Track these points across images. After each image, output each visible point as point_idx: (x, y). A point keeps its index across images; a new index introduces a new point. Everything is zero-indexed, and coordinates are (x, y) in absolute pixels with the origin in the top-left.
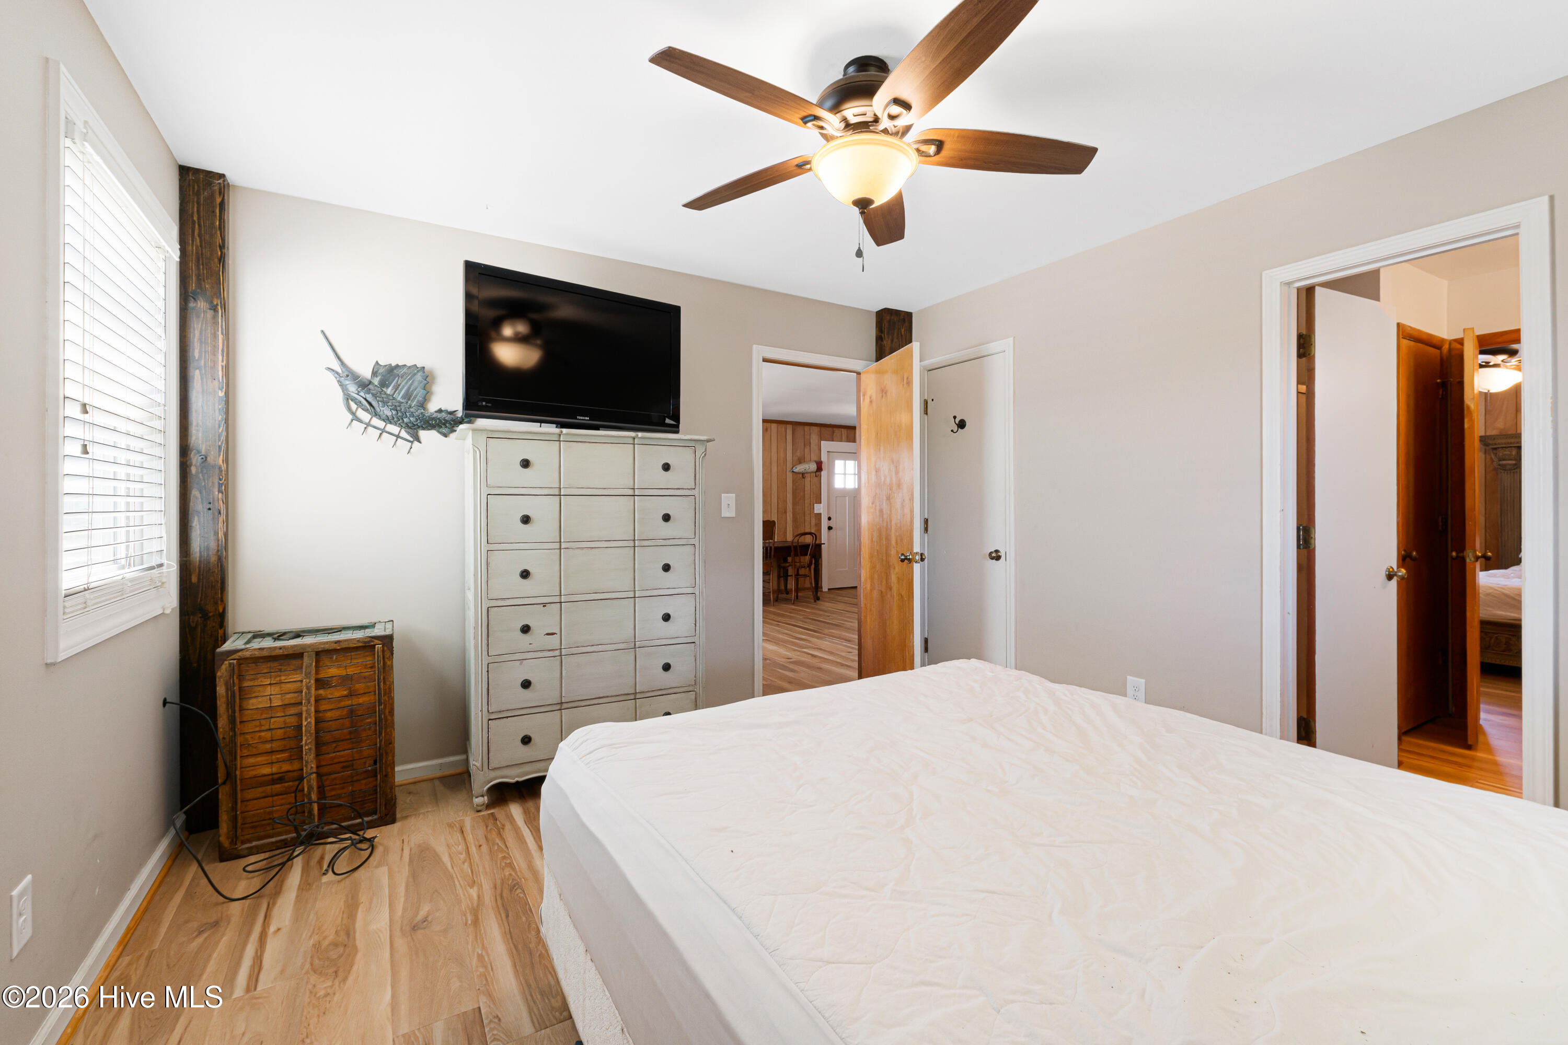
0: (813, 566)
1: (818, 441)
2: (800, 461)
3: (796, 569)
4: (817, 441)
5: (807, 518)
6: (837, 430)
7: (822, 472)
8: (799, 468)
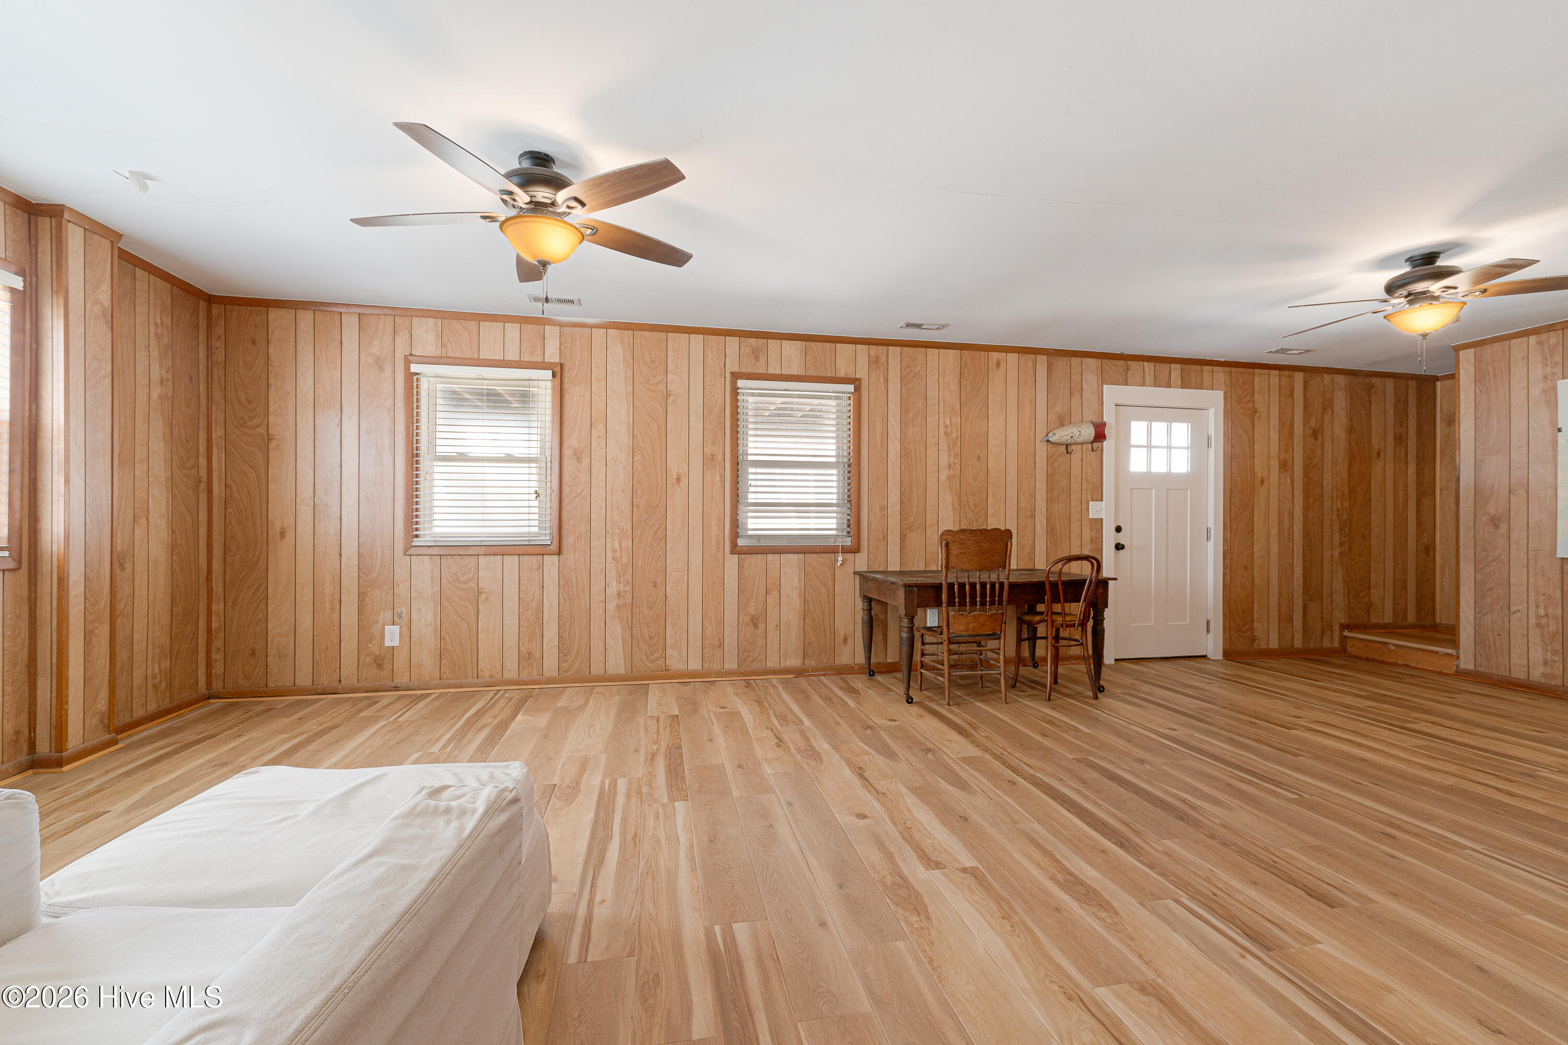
0: (1090, 624)
1: (1098, 383)
2: (1062, 422)
3: (1054, 629)
4: (1095, 385)
5: (1075, 527)
6: (1133, 364)
7: (1104, 443)
8: (1061, 435)
